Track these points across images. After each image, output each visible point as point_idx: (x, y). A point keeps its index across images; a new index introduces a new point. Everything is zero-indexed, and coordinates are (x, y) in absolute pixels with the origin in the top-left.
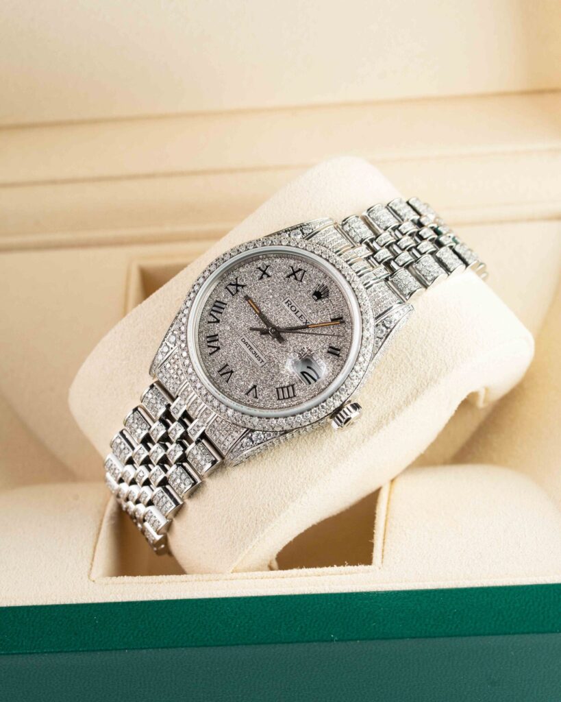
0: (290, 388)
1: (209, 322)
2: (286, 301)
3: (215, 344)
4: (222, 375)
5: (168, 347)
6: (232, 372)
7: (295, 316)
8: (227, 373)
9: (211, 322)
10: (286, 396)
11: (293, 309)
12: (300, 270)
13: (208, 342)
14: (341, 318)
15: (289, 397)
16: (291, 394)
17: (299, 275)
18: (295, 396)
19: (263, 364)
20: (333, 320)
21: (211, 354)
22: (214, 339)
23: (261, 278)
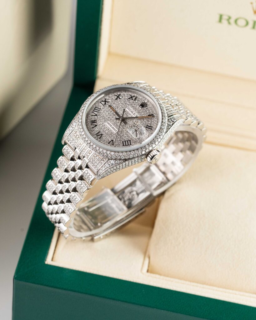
0: (129, 142)
1: (92, 115)
2: (128, 108)
3: (95, 124)
4: (97, 136)
5: (72, 127)
6: (102, 135)
7: (131, 114)
8: (100, 135)
9: (93, 115)
10: (127, 144)
11: (131, 111)
12: (134, 96)
13: (91, 123)
14: (153, 115)
15: (128, 145)
16: (129, 144)
17: (134, 98)
18: (131, 144)
19: (116, 132)
20: (148, 115)
21: (92, 128)
22: (94, 122)
23: (117, 99)
